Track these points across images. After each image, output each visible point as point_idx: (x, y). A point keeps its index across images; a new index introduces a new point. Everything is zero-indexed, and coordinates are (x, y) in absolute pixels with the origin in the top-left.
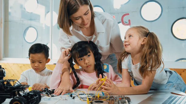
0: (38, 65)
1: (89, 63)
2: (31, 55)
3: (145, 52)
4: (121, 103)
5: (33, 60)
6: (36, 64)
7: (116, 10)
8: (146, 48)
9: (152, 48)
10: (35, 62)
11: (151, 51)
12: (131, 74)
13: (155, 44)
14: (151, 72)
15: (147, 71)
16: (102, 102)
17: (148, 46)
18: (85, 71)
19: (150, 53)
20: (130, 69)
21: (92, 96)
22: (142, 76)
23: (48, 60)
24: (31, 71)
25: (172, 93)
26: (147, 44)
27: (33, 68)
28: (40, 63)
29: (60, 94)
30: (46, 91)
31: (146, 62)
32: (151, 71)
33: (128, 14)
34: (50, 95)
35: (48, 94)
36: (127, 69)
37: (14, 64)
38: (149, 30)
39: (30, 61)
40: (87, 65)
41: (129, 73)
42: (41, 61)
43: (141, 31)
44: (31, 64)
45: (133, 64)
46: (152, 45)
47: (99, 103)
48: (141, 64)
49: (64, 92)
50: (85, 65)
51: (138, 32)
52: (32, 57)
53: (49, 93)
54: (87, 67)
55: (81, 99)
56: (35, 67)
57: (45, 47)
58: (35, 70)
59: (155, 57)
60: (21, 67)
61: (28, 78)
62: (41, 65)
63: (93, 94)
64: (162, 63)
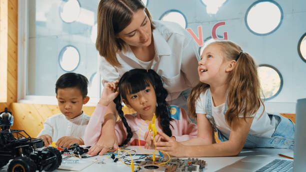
0: (70, 106)
1: (146, 102)
2: (59, 90)
3: (235, 87)
4: (189, 170)
5: (63, 98)
6: (68, 105)
7: (211, 16)
8: (235, 80)
9: (245, 80)
10: (65, 102)
11: (244, 84)
12: (212, 122)
13: (251, 72)
14: (245, 120)
15: (238, 118)
16: (156, 168)
17: (239, 75)
18: (141, 117)
19: (243, 88)
20: (210, 114)
21: (146, 158)
22: (230, 125)
23: (85, 99)
24: (59, 116)
25: (281, 155)
26: (237, 73)
27: (62, 111)
28: (74, 103)
29: (98, 154)
30: (75, 149)
31: (236, 103)
32: (244, 118)
33: (224, 23)
34: (79, 155)
35: (78, 154)
36: (206, 115)
37: (42, 105)
38: (242, 49)
39: (59, 101)
40: (144, 105)
41: (208, 119)
42: (75, 101)
43: (227, 50)
44: (59, 105)
45: (215, 106)
46: (245, 74)
47: (151, 169)
48: (229, 106)
49: (104, 150)
50: (141, 106)
51: (223, 50)
52: (61, 94)
53: (78, 152)
54: (144, 109)
55: (127, 162)
56: (66, 109)
57: (80, 78)
58: (66, 115)
59: (250, 95)
60: (53, 110)
61: (54, 128)
62: (74, 107)
63: (148, 155)
64: (261, 104)
